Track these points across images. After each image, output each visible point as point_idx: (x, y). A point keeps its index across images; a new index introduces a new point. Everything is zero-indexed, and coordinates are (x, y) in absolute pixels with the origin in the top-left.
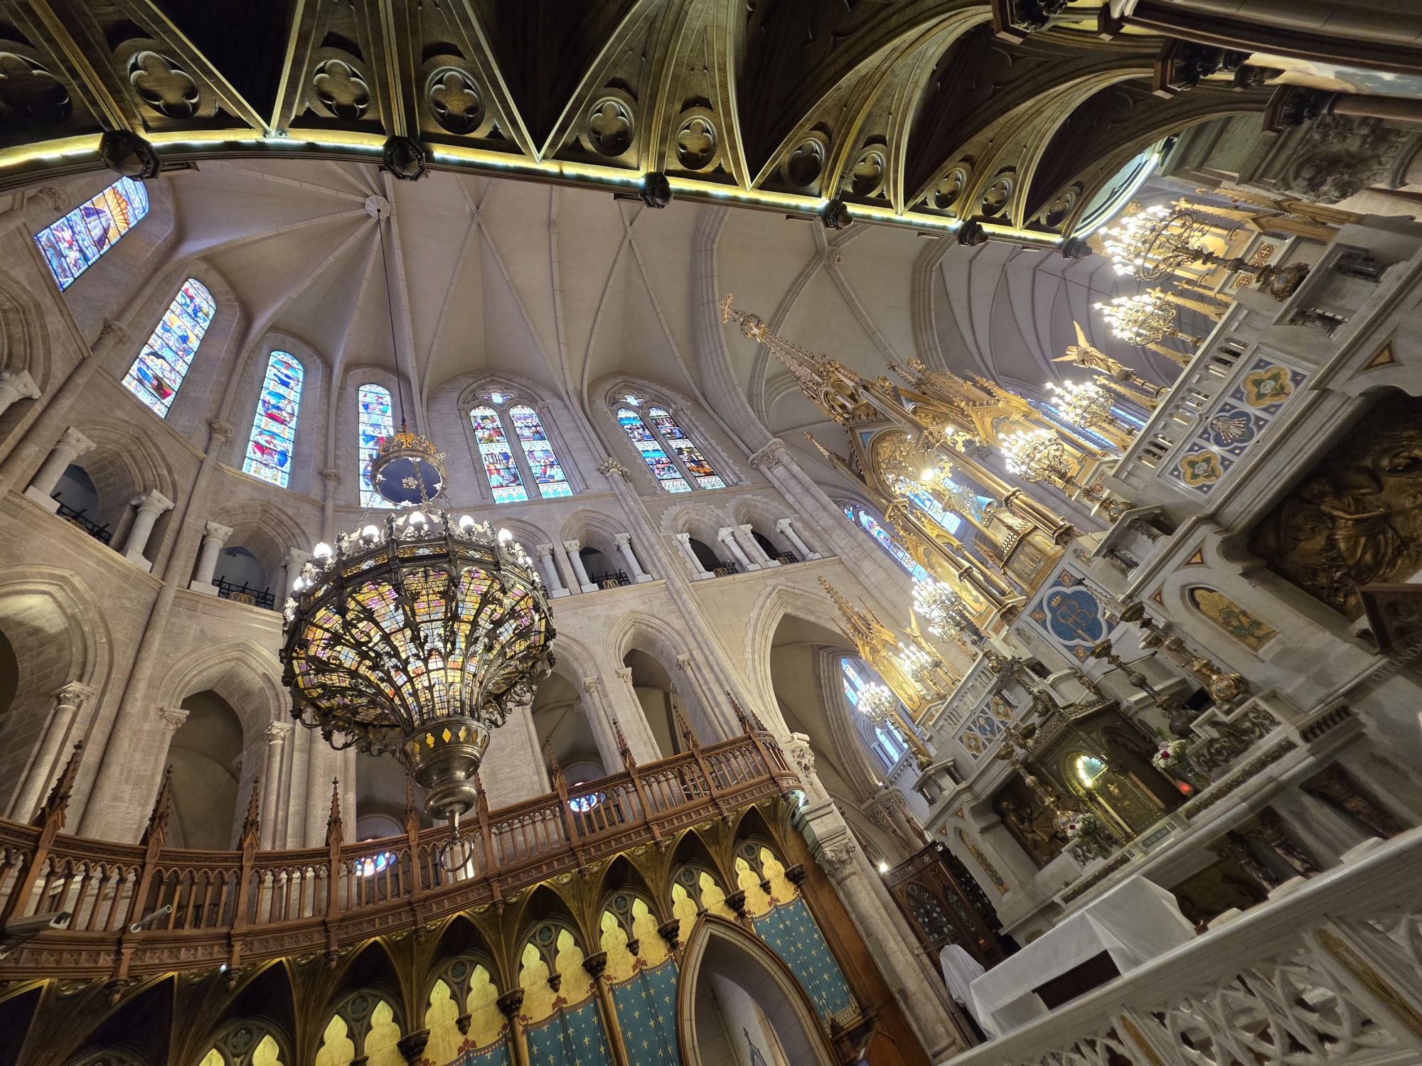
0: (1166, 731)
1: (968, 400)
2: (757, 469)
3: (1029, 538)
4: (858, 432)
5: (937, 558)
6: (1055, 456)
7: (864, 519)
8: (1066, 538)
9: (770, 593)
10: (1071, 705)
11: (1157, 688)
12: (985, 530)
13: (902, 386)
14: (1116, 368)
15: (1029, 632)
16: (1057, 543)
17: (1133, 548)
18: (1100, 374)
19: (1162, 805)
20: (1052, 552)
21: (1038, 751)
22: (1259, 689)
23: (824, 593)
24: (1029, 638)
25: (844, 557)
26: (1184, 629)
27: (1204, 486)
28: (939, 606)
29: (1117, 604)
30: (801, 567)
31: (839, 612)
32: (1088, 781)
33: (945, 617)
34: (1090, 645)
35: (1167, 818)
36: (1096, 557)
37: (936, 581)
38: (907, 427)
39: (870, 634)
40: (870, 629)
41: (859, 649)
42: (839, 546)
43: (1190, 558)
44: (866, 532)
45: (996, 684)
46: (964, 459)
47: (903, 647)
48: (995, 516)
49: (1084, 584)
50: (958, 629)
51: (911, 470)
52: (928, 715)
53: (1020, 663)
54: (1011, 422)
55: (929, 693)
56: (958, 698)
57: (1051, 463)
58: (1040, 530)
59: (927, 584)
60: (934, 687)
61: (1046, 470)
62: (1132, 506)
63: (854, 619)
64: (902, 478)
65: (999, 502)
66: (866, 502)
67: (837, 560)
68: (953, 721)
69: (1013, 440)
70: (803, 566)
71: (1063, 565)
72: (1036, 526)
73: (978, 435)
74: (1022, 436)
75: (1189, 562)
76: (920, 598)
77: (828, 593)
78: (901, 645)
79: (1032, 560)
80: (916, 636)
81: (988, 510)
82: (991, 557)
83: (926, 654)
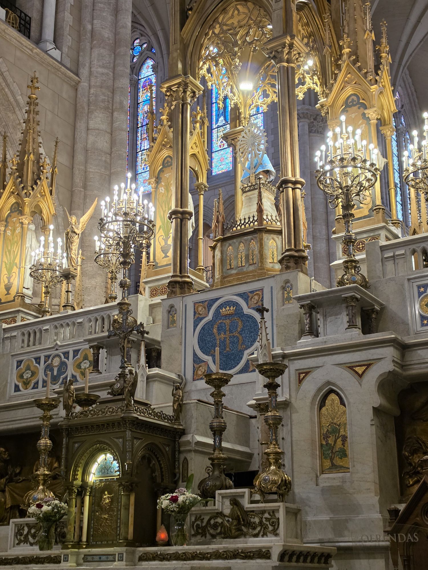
0: (196, 482)
1: (354, 52)
3: (265, 236)
5: (171, 177)
6: (360, 184)
7: (147, 72)
8: (292, 264)
10: (145, 404)
11: (224, 444)
12: (239, 192)
15: (179, 317)
16: (280, 262)
17: (329, 319)
19: (130, 536)
20: (269, 266)
21: (76, 421)
22: (294, 501)
24: (174, 322)
25: (84, 84)
26: (295, 416)
28: (125, 223)
29: (269, 353)
30: (26, 47)
31: (19, 136)
32: (93, 478)
33: (121, 238)
34: (214, 368)
35: (124, 549)
36: (295, 301)
37: (148, 195)
38: (278, 13)
39: (30, 188)
40: (36, 184)
41: (3, 193)
42: (90, 68)
43: (357, 364)
44: (135, 85)
45: (103, 337)
46: (292, 107)
47: (51, 232)
48: (260, 188)
49: (262, 315)
50: (122, 259)
51: (237, 64)
52: (10, 316)
53: (143, 336)
54: (364, 114)
55: (32, 296)
56: (56, 323)
57: (352, 186)
58: (280, 237)
59: (136, 191)
60: (43, 295)
61: (341, 188)
62: (366, 285)
63: (28, 157)
64: (221, 61)
65: (277, 178)
66: (165, 52)
67: (74, 80)
68: (29, 341)
69: (347, 132)
70: (29, 49)
71: (266, 285)
72: (282, 230)
73: (327, 96)
74: (357, 137)
75: (353, 367)
76: (116, 198)
77: (28, 104)
78: (52, 227)
79: (247, 257)
80: (75, 232)
81: (261, 176)
82: (218, 221)
83: (67, 257)
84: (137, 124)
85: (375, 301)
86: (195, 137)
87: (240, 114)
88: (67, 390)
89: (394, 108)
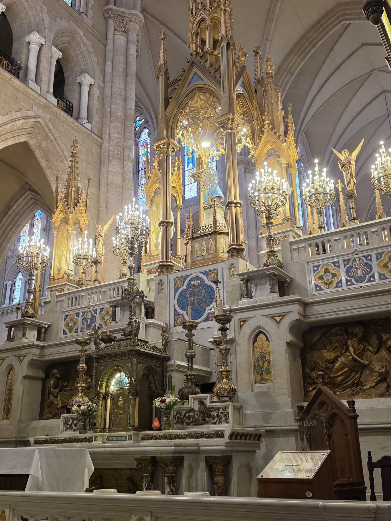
0: (177, 390)
1: (272, 123)
2: (106, 20)
3: (218, 236)
4: (195, 70)
5: (160, 200)
6: (276, 204)
7: (144, 136)
8: (235, 253)
9: (29, 117)
10: (145, 342)
11: (194, 366)
12: (202, 209)
13: (250, 71)
14: (352, 187)
15: (165, 287)
16: (228, 252)
17: (258, 288)
18: (343, 182)
19: (136, 425)
20: (221, 255)
21: (102, 353)
22: (238, 402)
23: (68, 154)
24: (162, 290)
25: (106, 144)
26: (238, 348)
27: (319, 286)
28: (132, 229)
29: (222, 309)
30: (70, 122)
31: (66, 176)
32: (113, 388)
33: (129, 238)
34: (187, 319)
35: (132, 432)
36: (237, 276)
37: (145, 212)
38: (225, 100)
39: (72, 208)
40: (76, 205)
41: (56, 211)
42: (110, 134)
43: (276, 315)
44: (137, 144)
45: (118, 300)
46: (234, 157)
47: (86, 235)
48: (215, 207)
49: (217, 285)
50: (129, 252)
51: (200, 131)
52: (60, 288)
53: (143, 299)
54: (278, 161)
55: (74, 275)
56: (89, 292)
57: (271, 205)
58: (228, 237)
59: (138, 209)
60: (81, 274)
61: (265, 207)
62: (281, 266)
63: (72, 189)
64: (190, 129)
65: (225, 201)
66: (155, 124)
67: (99, 142)
68: (72, 303)
69: (268, 172)
70: (72, 123)
71: (219, 266)
72: (228, 232)
73: (255, 150)
74: (274, 175)
75: (274, 317)
76: (126, 213)
77: (71, 156)
78: (86, 232)
79: (207, 249)
80: (100, 235)
81: (215, 200)
82: (189, 228)
83: (96, 251)
84: (139, 168)
85: (287, 276)
86: (174, 176)
87: (202, 161)
88: (96, 333)
89: (296, 157)
